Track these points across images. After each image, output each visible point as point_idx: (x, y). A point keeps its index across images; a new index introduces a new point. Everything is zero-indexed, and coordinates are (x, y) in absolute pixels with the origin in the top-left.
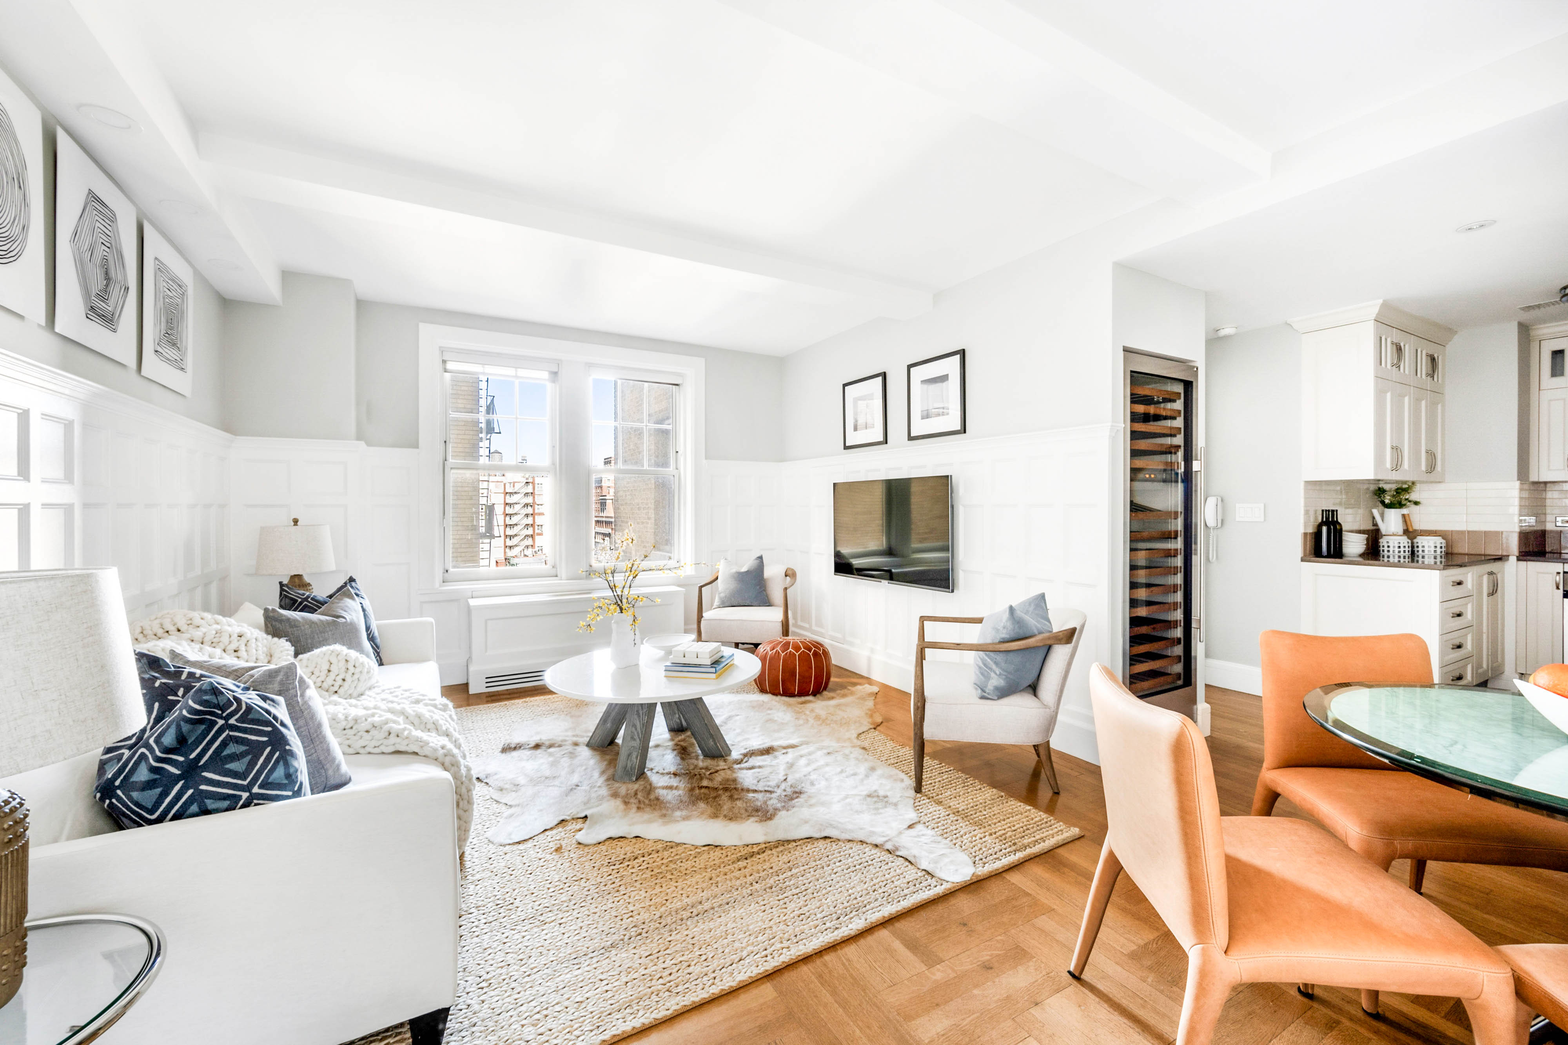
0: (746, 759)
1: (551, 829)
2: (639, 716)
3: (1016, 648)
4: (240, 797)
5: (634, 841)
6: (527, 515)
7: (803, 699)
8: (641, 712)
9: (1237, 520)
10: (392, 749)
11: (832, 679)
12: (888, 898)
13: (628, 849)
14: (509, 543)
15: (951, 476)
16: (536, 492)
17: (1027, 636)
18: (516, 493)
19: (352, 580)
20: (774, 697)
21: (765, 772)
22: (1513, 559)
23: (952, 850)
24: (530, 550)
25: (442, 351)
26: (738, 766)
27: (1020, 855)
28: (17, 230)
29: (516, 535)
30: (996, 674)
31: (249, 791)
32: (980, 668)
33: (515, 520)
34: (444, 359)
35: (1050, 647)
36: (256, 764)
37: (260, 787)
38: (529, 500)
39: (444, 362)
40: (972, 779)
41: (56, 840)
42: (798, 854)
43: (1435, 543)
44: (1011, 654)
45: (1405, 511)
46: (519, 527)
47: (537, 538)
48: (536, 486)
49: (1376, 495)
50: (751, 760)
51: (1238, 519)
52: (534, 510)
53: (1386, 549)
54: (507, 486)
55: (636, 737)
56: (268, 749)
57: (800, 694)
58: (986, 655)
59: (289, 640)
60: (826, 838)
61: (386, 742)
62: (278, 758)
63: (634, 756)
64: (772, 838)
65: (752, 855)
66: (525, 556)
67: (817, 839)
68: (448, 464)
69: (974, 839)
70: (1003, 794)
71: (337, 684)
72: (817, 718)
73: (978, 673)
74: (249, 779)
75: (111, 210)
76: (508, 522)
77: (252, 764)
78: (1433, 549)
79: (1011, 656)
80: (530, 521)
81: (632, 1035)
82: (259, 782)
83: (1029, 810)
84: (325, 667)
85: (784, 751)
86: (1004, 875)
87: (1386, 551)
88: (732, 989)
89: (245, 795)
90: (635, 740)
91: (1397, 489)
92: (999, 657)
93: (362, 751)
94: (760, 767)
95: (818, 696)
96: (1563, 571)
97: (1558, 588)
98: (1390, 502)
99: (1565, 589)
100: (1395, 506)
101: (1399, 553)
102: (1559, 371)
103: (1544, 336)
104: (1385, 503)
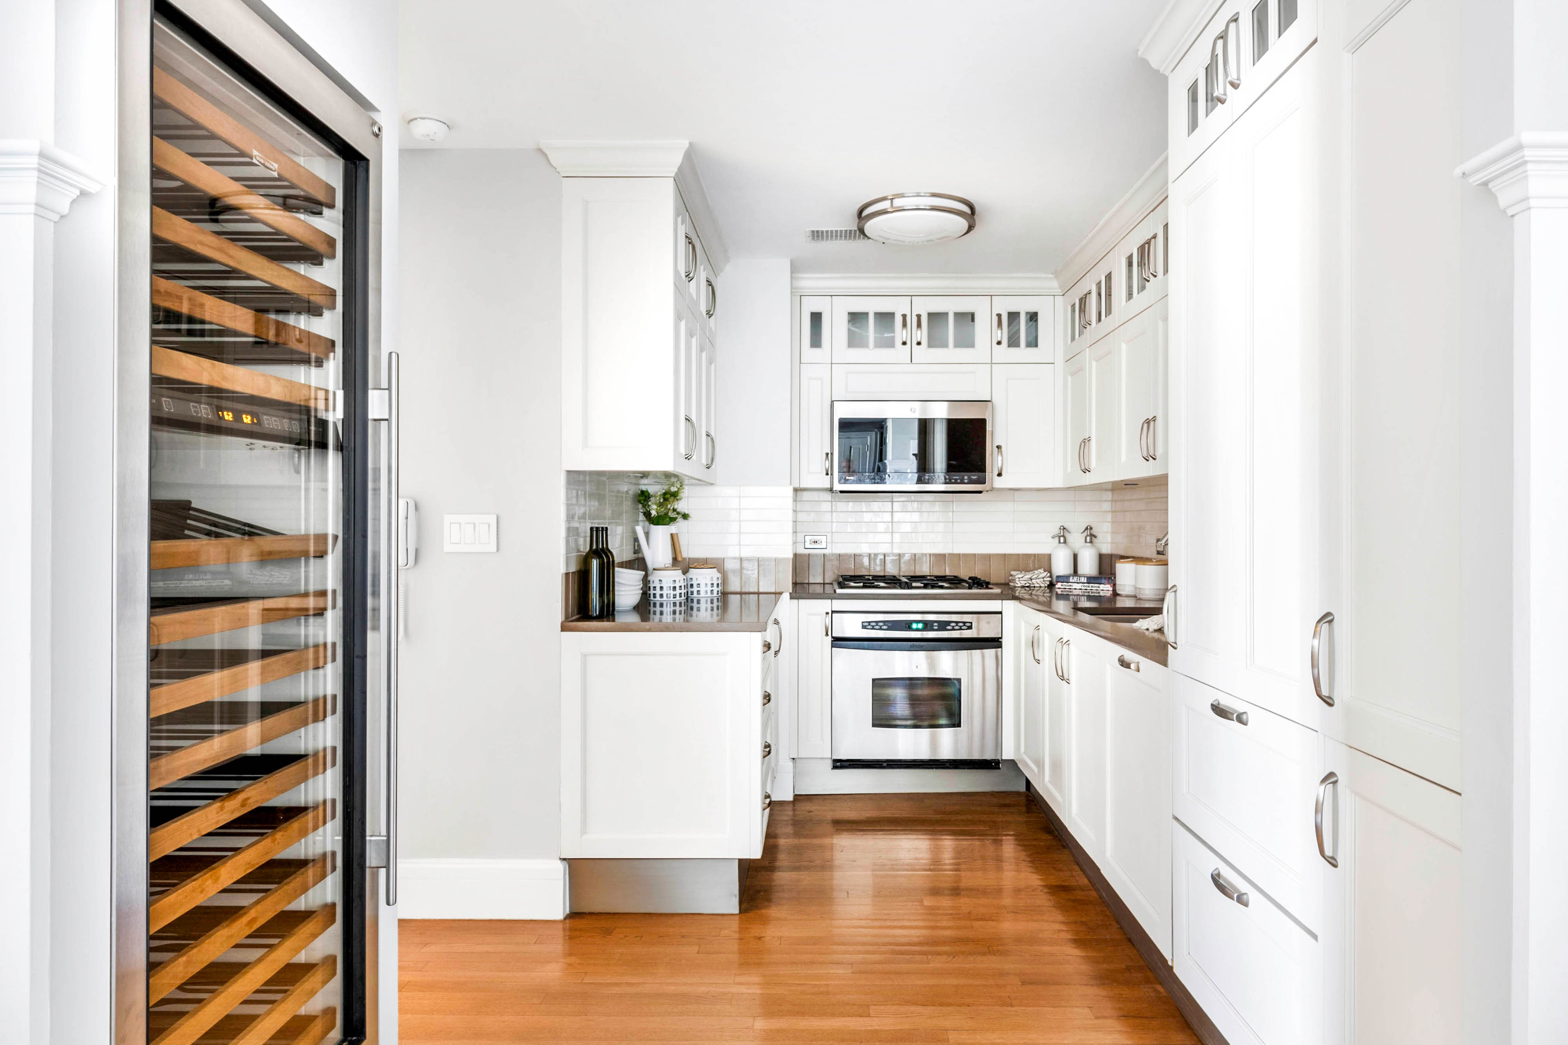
9: (446, 550)
22: (786, 596)
43: (712, 579)
45: (672, 528)
49: (640, 502)
51: (448, 548)
53: (658, 592)
78: (709, 589)
87: (658, 596)
91: (665, 494)
96: (833, 610)
97: (827, 634)
98: (656, 513)
99: (833, 635)
100: (662, 520)
101: (674, 598)
102: (816, 341)
103: (804, 291)
104: (650, 514)
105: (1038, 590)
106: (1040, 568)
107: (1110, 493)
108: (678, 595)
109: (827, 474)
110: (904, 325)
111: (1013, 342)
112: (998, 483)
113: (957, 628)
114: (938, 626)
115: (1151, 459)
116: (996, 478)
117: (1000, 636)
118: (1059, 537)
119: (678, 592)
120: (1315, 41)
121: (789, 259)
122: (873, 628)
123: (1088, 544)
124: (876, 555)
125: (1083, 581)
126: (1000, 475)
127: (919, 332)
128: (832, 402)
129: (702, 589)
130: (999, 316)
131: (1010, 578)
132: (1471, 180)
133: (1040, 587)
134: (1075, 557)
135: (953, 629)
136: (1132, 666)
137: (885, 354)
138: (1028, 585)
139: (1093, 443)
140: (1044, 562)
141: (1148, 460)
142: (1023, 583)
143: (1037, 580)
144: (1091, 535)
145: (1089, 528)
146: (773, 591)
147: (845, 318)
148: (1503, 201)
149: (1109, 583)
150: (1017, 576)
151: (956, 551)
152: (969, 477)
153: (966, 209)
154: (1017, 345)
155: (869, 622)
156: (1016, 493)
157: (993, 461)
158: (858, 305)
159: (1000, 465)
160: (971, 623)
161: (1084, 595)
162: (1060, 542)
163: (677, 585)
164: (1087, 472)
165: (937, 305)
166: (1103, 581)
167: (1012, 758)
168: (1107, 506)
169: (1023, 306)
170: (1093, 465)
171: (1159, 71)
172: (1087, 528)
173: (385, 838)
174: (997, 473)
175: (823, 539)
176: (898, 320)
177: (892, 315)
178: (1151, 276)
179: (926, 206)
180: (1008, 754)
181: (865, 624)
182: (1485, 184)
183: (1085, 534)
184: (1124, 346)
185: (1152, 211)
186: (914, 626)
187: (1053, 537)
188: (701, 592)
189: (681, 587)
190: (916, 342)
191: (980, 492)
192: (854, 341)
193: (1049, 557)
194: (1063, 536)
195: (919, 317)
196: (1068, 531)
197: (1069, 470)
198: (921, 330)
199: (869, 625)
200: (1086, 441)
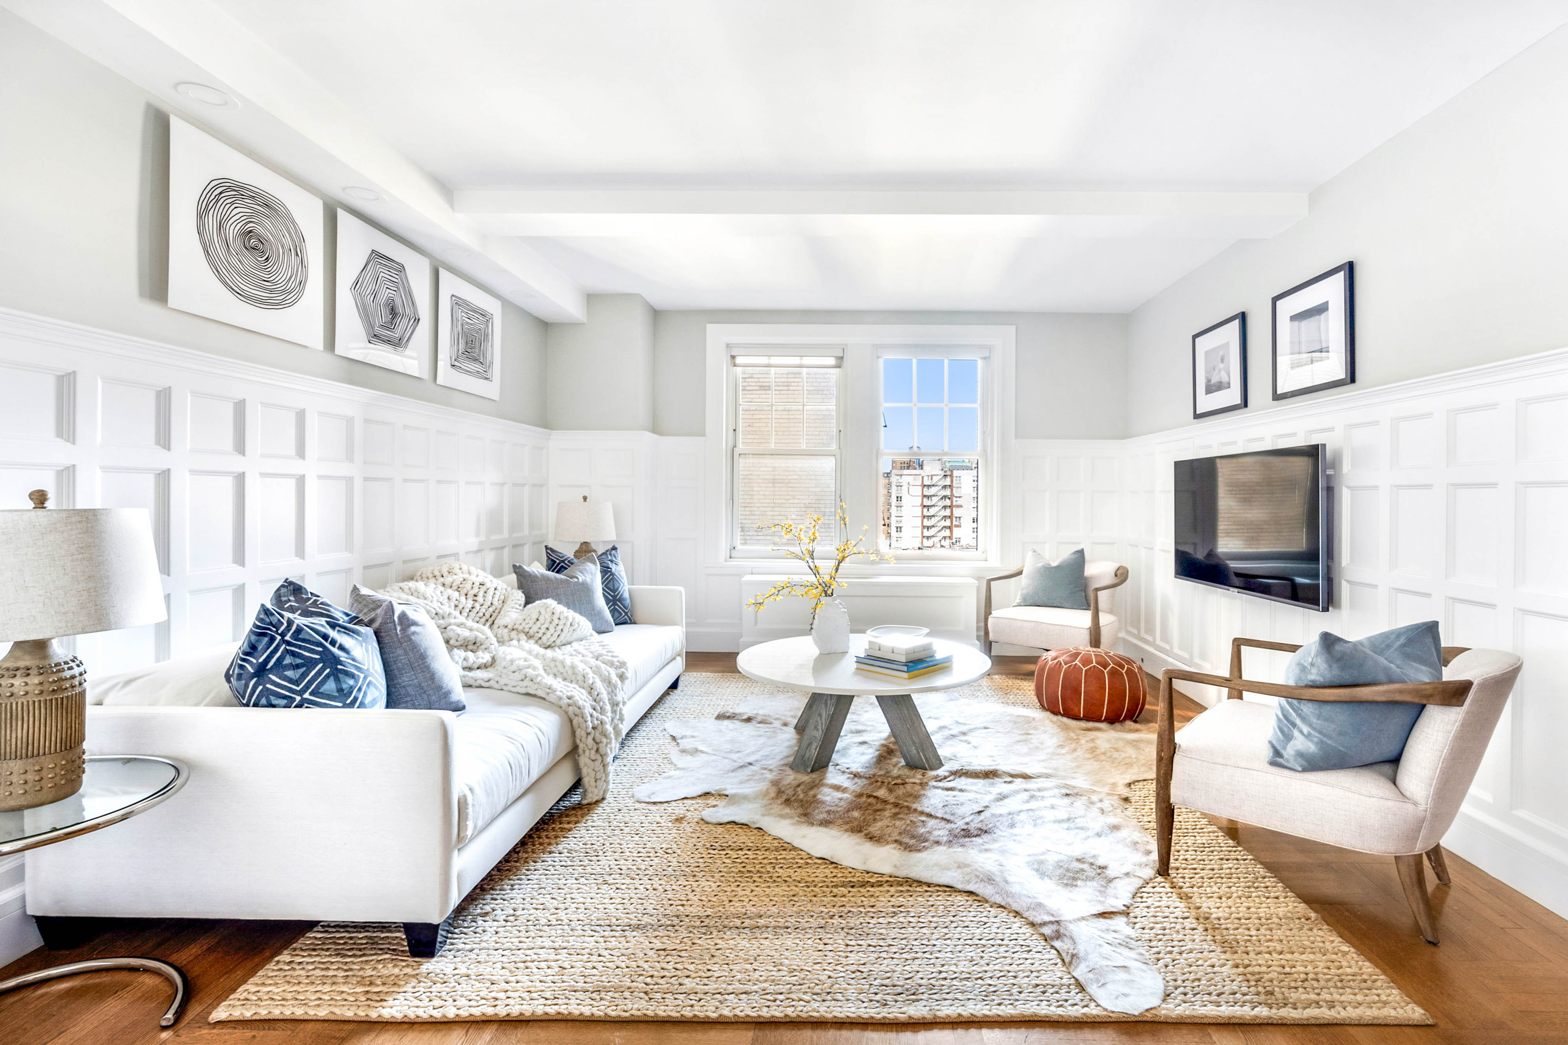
0: (951, 778)
1: (693, 798)
2: (826, 706)
3: (1331, 698)
4: (294, 699)
5: (755, 831)
6: (945, 507)
7: (1091, 724)
8: (829, 702)
10: (524, 691)
11: (1147, 706)
12: (986, 997)
13: (743, 838)
14: (926, 533)
15: (1324, 446)
16: (954, 485)
17: (1361, 682)
18: (933, 485)
19: (614, 548)
20: (1052, 716)
21: (962, 797)
23: (1144, 967)
24: (948, 541)
25: (728, 346)
26: (935, 784)
27: (1263, 1012)
28: (292, 285)
29: (933, 526)
30: (1301, 732)
31: (301, 696)
32: (1279, 720)
33: (932, 511)
34: (733, 354)
35: (1423, 707)
36: (308, 675)
37: (311, 694)
38: (948, 492)
39: (733, 357)
40: (1274, 879)
41: (197, 705)
42: (917, 902)
44: (1328, 708)
46: (937, 519)
47: (955, 530)
48: (954, 479)
50: (958, 780)
52: (952, 502)
54: (926, 478)
55: (819, 727)
56: (320, 665)
57: (1087, 718)
58: (1288, 702)
59: (523, 592)
60: (970, 893)
61: (521, 683)
62: (328, 674)
63: (814, 747)
64: (903, 873)
65: (864, 884)
66: (942, 546)
67: (960, 891)
68: (737, 451)
69: (1200, 962)
70: (1313, 915)
71: (541, 632)
72: (1093, 750)
73: (1276, 727)
74: (301, 686)
75: (397, 263)
76: (926, 512)
77: (304, 676)
79: (1327, 709)
80: (947, 512)
81: (577, 1021)
82: (310, 690)
83: (1345, 954)
84: (535, 617)
85: (1010, 779)
86: (1211, 1030)
88: (706, 1020)
89: (298, 698)
90: (818, 730)
92: (1307, 709)
93: (505, 688)
94: (961, 790)
95: (1117, 725)
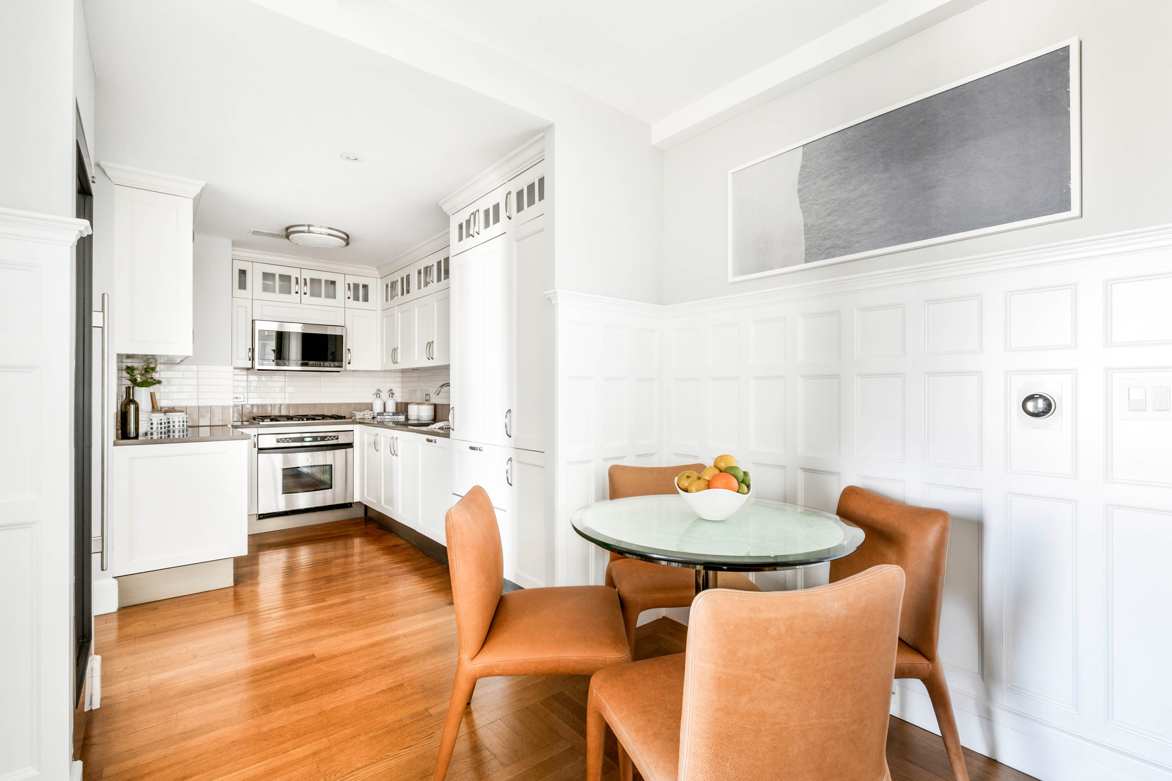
22: (229, 427)
43: (183, 418)
45: (152, 389)
49: (128, 373)
78: (181, 424)
96: (259, 433)
97: (255, 447)
98: (140, 380)
99: (259, 447)
100: (145, 384)
101: (161, 429)
102: (242, 285)
103: (236, 257)
104: (136, 380)
105: (367, 420)
106: (367, 410)
107: (400, 373)
108: (163, 428)
109: (250, 360)
110: (297, 283)
111: (356, 298)
112: (349, 367)
113: (330, 439)
114: (320, 439)
115: (431, 359)
116: (348, 365)
117: (353, 442)
118: (377, 395)
119: (163, 426)
120: (505, 233)
121: (231, 240)
122: (283, 442)
123: (390, 398)
124: (275, 405)
125: (390, 415)
126: (349, 363)
127: (305, 287)
128: (253, 321)
129: (177, 424)
130: (349, 284)
131: (352, 415)
132: (547, 296)
133: (369, 418)
134: (385, 404)
135: (328, 440)
136: (433, 441)
137: (285, 297)
138: (362, 418)
139: (399, 350)
140: (370, 407)
141: (429, 359)
142: (360, 417)
143: (367, 415)
144: (391, 394)
145: (391, 390)
146: (221, 424)
147: (261, 275)
148: (553, 303)
149: (403, 415)
150: (357, 414)
151: (322, 402)
152: (334, 364)
153: (345, 237)
154: (358, 300)
155: (281, 439)
156: (355, 372)
157: (346, 357)
158: (270, 269)
159: (349, 358)
160: (338, 436)
161: (391, 421)
162: (377, 397)
163: (163, 422)
164: (396, 363)
165: (316, 275)
166: (400, 414)
167: (359, 501)
168: (399, 379)
169: (361, 281)
170: (399, 360)
171: (446, 213)
172: (390, 390)
173: (101, 538)
174: (348, 362)
175: (242, 396)
176: (293, 281)
177: (289, 277)
178: (431, 282)
179: (325, 233)
180: (357, 499)
181: (278, 440)
182: (550, 298)
183: (389, 393)
184: (416, 309)
185: (432, 254)
186: (307, 439)
187: (373, 395)
188: (176, 426)
189: (165, 423)
190: (303, 293)
191: (339, 372)
192: (266, 288)
193: (372, 404)
194: (379, 394)
195: (305, 280)
196: (381, 391)
197: (385, 362)
198: (307, 286)
199: (281, 440)
200: (395, 350)
